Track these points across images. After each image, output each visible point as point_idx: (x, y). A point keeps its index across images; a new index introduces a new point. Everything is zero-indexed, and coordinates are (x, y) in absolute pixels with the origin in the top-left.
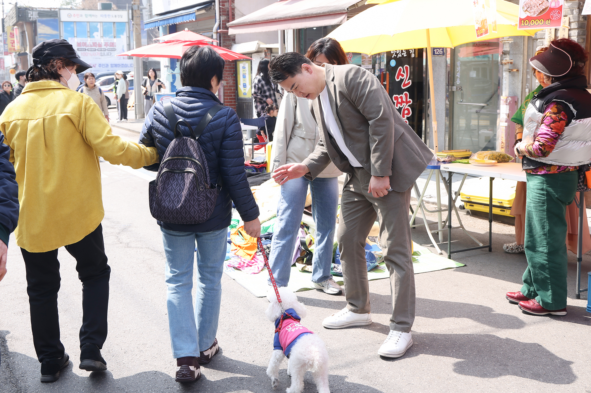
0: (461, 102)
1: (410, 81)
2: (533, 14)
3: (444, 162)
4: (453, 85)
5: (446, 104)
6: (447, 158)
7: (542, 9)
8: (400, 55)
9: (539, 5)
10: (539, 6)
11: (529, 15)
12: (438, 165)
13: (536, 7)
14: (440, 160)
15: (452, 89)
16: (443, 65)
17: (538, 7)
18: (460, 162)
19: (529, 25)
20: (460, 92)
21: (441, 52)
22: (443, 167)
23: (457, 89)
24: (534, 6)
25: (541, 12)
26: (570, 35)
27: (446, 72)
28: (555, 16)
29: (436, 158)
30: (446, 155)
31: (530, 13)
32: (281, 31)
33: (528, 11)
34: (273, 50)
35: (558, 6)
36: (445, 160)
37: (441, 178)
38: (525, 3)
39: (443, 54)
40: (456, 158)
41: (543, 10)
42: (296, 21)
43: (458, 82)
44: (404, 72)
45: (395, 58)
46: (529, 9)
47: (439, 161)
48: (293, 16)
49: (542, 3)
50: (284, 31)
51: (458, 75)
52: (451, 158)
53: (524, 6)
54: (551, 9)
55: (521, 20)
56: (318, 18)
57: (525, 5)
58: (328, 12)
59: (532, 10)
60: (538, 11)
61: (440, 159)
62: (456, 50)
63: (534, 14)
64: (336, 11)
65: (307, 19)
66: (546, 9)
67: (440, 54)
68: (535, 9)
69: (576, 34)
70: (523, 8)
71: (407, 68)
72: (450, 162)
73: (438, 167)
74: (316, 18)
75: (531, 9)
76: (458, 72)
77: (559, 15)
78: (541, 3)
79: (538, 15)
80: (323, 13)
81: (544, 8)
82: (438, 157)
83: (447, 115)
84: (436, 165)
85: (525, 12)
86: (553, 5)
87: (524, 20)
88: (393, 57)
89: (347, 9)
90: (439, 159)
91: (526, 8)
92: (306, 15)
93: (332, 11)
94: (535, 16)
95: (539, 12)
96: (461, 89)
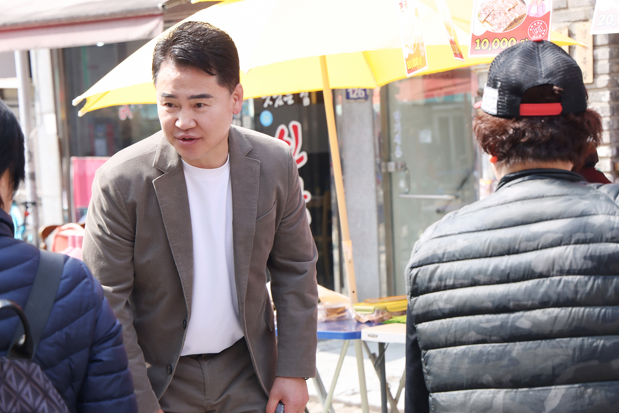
0: (407, 193)
1: (304, 154)
2: (496, 27)
3: (369, 323)
4: (389, 160)
5: (377, 197)
6: (375, 314)
7: (513, 19)
8: (279, 103)
9: (509, 11)
10: (507, 12)
11: (490, 29)
12: (358, 330)
13: (502, 14)
14: (360, 320)
15: (386, 168)
16: (368, 120)
17: (506, 14)
18: (399, 322)
19: (490, 49)
20: (403, 174)
21: (361, 94)
22: (366, 332)
23: (396, 167)
24: (500, 13)
25: (511, 25)
26: (596, 58)
27: (374, 135)
28: (537, 32)
29: (354, 316)
30: (372, 307)
31: (491, 25)
32: (22, 52)
33: (487, 22)
34: (7, 94)
35: (542, 14)
36: (371, 319)
37: (365, 354)
38: (484, 6)
39: (366, 97)
40: (392, 314)
41: (516, 21)
42: (52, 30)
43: (398, 153)
44: (289, 136)
45: (270, 108)
46: (490, 18)
47: (359, 323)
48: (45, 21)
49: (513, 8)
50: (29, 53)
51: (397, 139)
52: (383, 313)
53: (482, 12)
54: (530, 20)
55: (475, 39)
56: (101, 25)
57: (484, 10)
58: (122, 12)
59: (496, 20)
60: (506, 22)
61: (362, 317)
62: (391, 89)
63: (499, 28)
64: (138, 10)
65: (77, 28)
66: (520, 18)
67: (359, 98)
68: (501, 19)
69: (607, 56)
70: (479, 16)
71: (295, 128)
72: (381, 322)
73: (356, 335)
74: (95, 26)
75: (493, 19)
76: (397, 133)
77: (544, 31)
78: (512, 6)
79: (506, 29)
80: (112, 14)
81: (517, 16)
82: (359, 313)
83: (380, 221)
84: (353, 330)
85: (482, 23)
86: (533, 12)
87: (481, 39)
88: (266, 105)
89: (163, 6)
90: (359, 317)
91: (484, 16)
92: (72, 18)
93: (131, 11)
94: (501, 31)
95: (508, 24)
96: (404, 167)
